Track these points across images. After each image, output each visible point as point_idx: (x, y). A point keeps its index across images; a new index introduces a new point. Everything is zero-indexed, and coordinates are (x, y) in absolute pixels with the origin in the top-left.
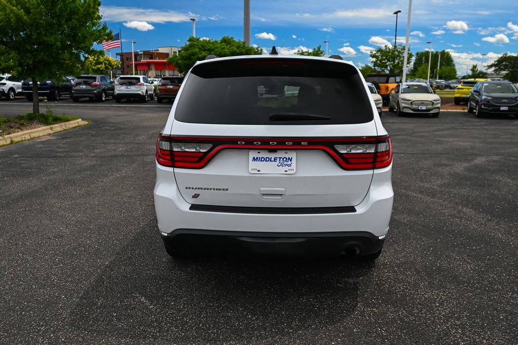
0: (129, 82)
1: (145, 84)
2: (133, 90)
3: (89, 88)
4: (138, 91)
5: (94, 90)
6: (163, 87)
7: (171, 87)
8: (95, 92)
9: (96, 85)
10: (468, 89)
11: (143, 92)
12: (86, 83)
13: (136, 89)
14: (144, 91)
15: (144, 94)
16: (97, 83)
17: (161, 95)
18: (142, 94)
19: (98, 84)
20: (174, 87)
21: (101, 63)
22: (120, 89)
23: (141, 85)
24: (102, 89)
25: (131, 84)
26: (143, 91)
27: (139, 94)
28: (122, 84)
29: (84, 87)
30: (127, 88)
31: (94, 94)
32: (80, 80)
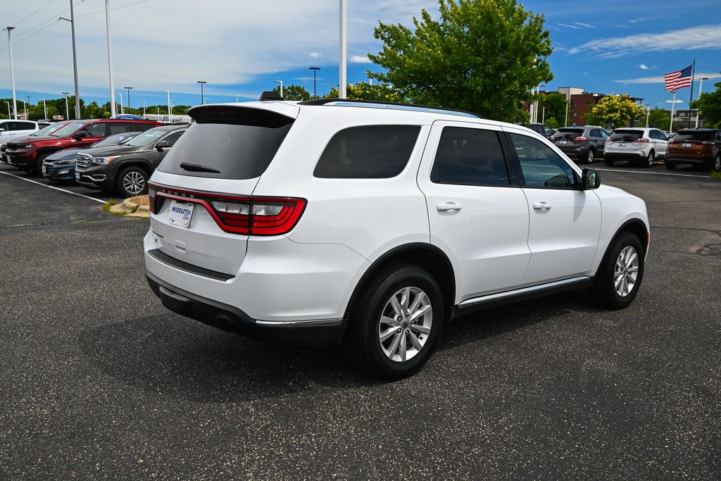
0: (625, 137)
1: (651, 140)
2: (629, 148)
3: (571, 144)
4: (636, 150)
5: (577, 147)
6: (675, 146)
7: (689, 145)
8: (578, 149)
9: (580, 141)
11: (644, 152)
12: (567, 138)
13: (634, 147)
14: (647, 151)
15: (647, 155)
16: (583, 138)
17: (671, 157)
18: (642, 155)
19: (585, 139)
20: (694, 145)
21: (616, 111)
22: (612, 147)
23: (643, 141)
24: (588, 146)
25: (627, 140)
26: (644, 150)
27: (638, 155)
28: (614, 140)
29: (565, 142)
30: (621, 146)
31: (576, 152)
32: (563, 134)
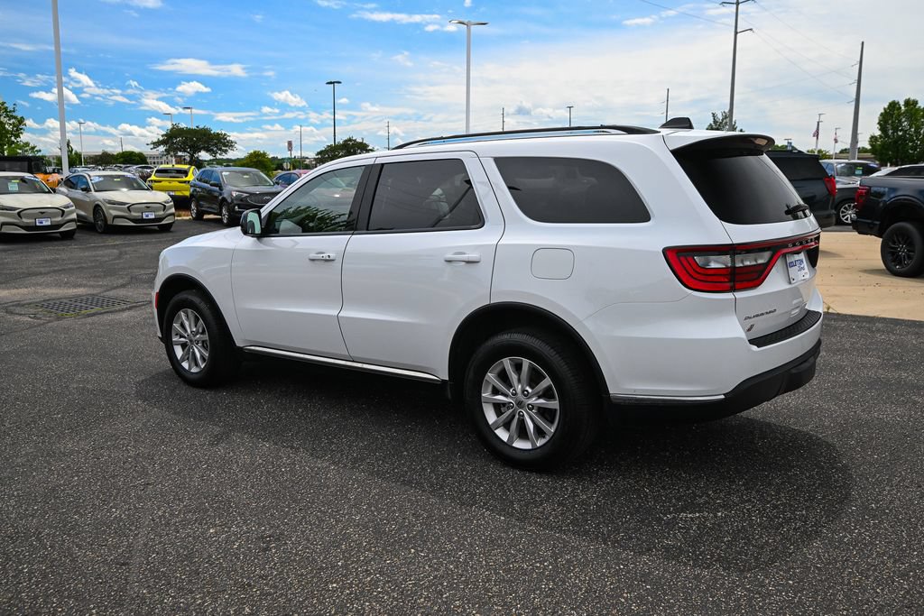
10: (170, 182)
